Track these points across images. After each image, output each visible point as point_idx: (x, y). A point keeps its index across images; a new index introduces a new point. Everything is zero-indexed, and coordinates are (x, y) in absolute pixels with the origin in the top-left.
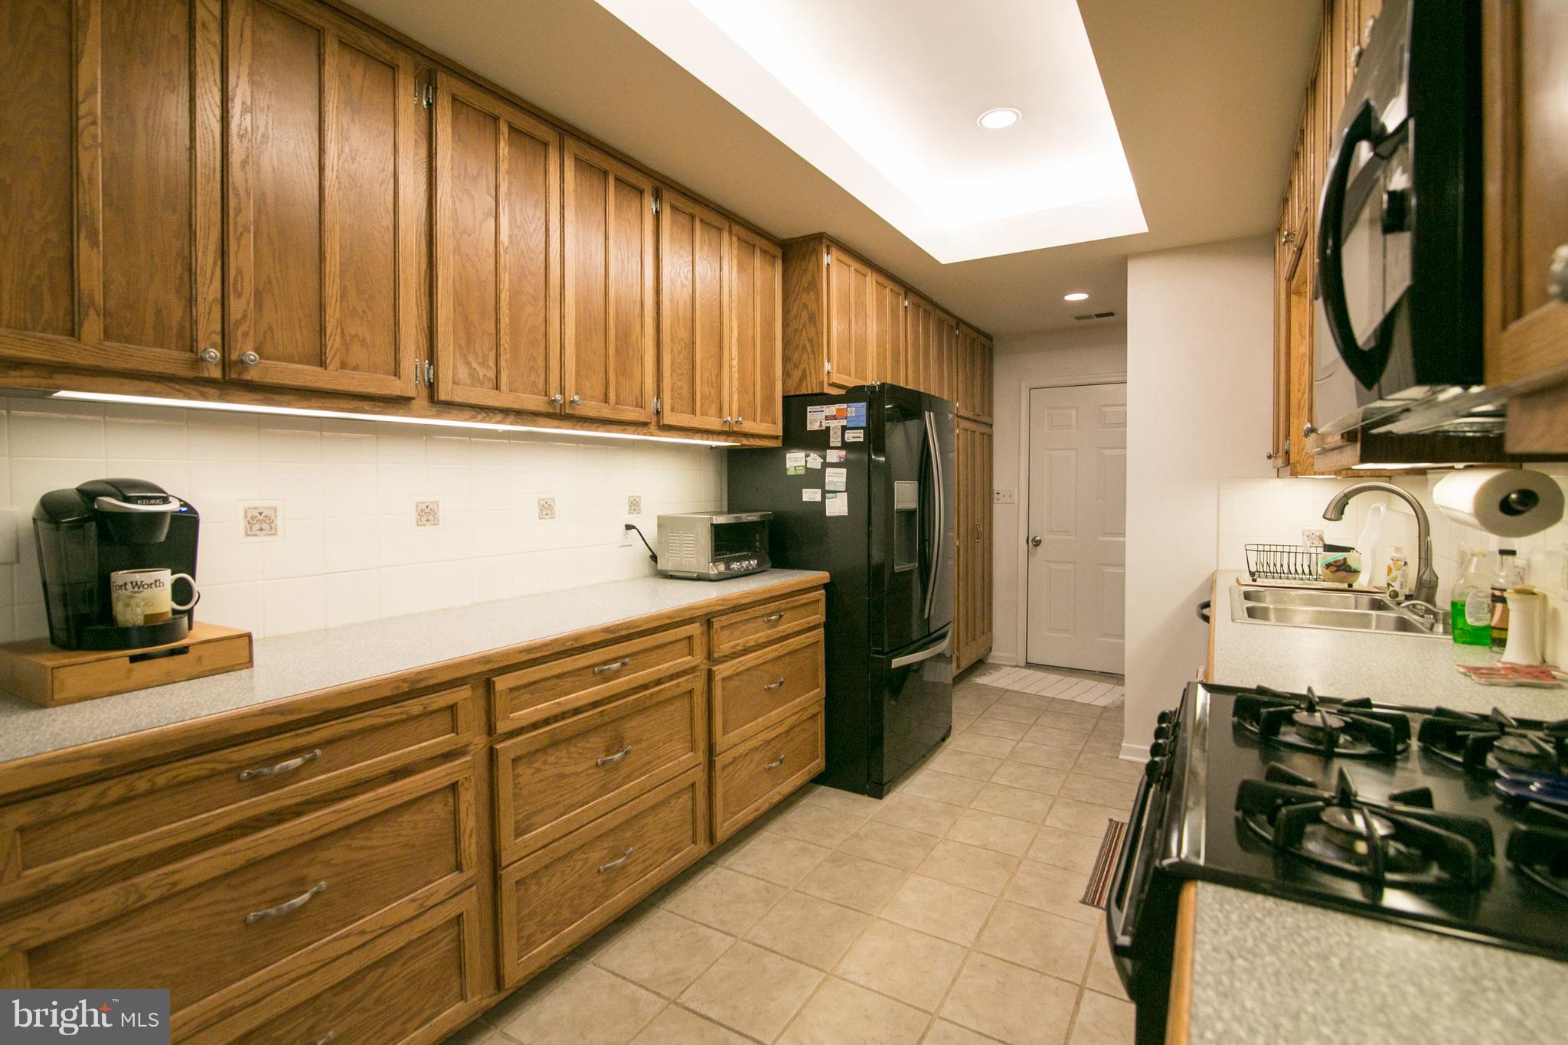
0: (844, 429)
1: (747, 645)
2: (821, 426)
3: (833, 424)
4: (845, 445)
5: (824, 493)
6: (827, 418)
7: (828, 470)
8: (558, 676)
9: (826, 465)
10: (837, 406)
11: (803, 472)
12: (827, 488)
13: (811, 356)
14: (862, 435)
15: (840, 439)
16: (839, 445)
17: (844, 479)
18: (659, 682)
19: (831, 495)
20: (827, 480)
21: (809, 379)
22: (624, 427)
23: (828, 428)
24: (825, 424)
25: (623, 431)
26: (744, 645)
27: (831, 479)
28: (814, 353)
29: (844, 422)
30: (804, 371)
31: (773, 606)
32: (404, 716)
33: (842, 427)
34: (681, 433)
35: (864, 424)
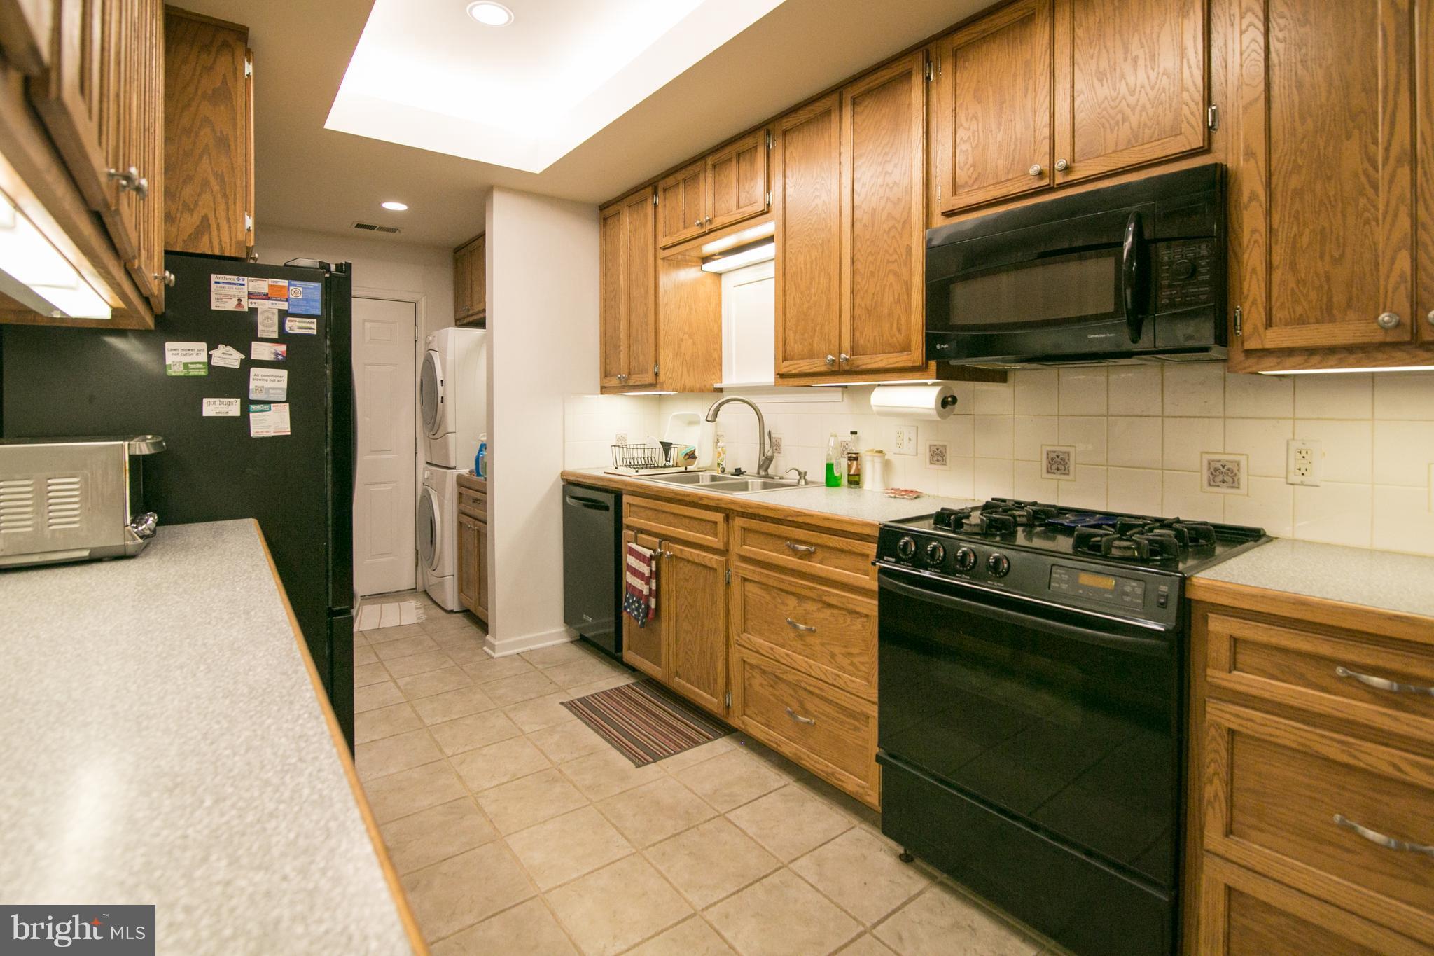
0: (283, 315)
2: (239, 305)
3: (261, 305)
4: (283, 337)
5: (246, 404)
6: (251, 295)
7: (254, 371)
9: (248, 363)
10: (270, 281)
11: (203, 372)
12: (253, 396)
13: (220, 199)
14: (314, 326)
15: (276, 328)
16: (275, 336)
17: (284, 385)
19: (260, 407)
20: (253, 384)
21: (215, 233)
23: (253, 311)
24: (246, 305)
27: (260, 384)
28: (225, 195)
29: (285, 306)
30: (205, 219)
33: (280, 311)
35: (318, 312)
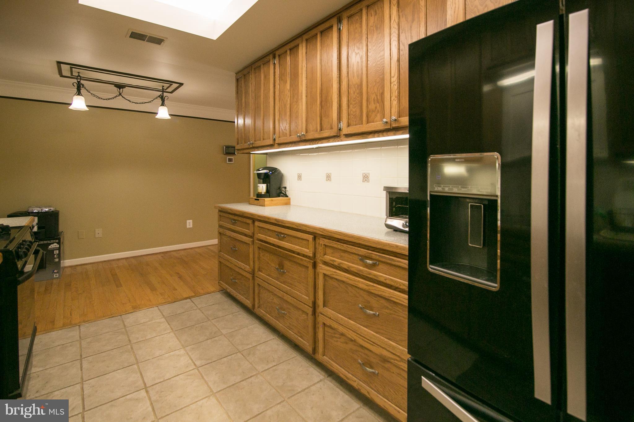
1: (341, 265)
8: (268, 229)
18: (298, 254)
22: (328, 140)
25: (328, 142)
26: (339, 264)
31: (375, 254)
32: (243, 221)
34: (359, 137)
